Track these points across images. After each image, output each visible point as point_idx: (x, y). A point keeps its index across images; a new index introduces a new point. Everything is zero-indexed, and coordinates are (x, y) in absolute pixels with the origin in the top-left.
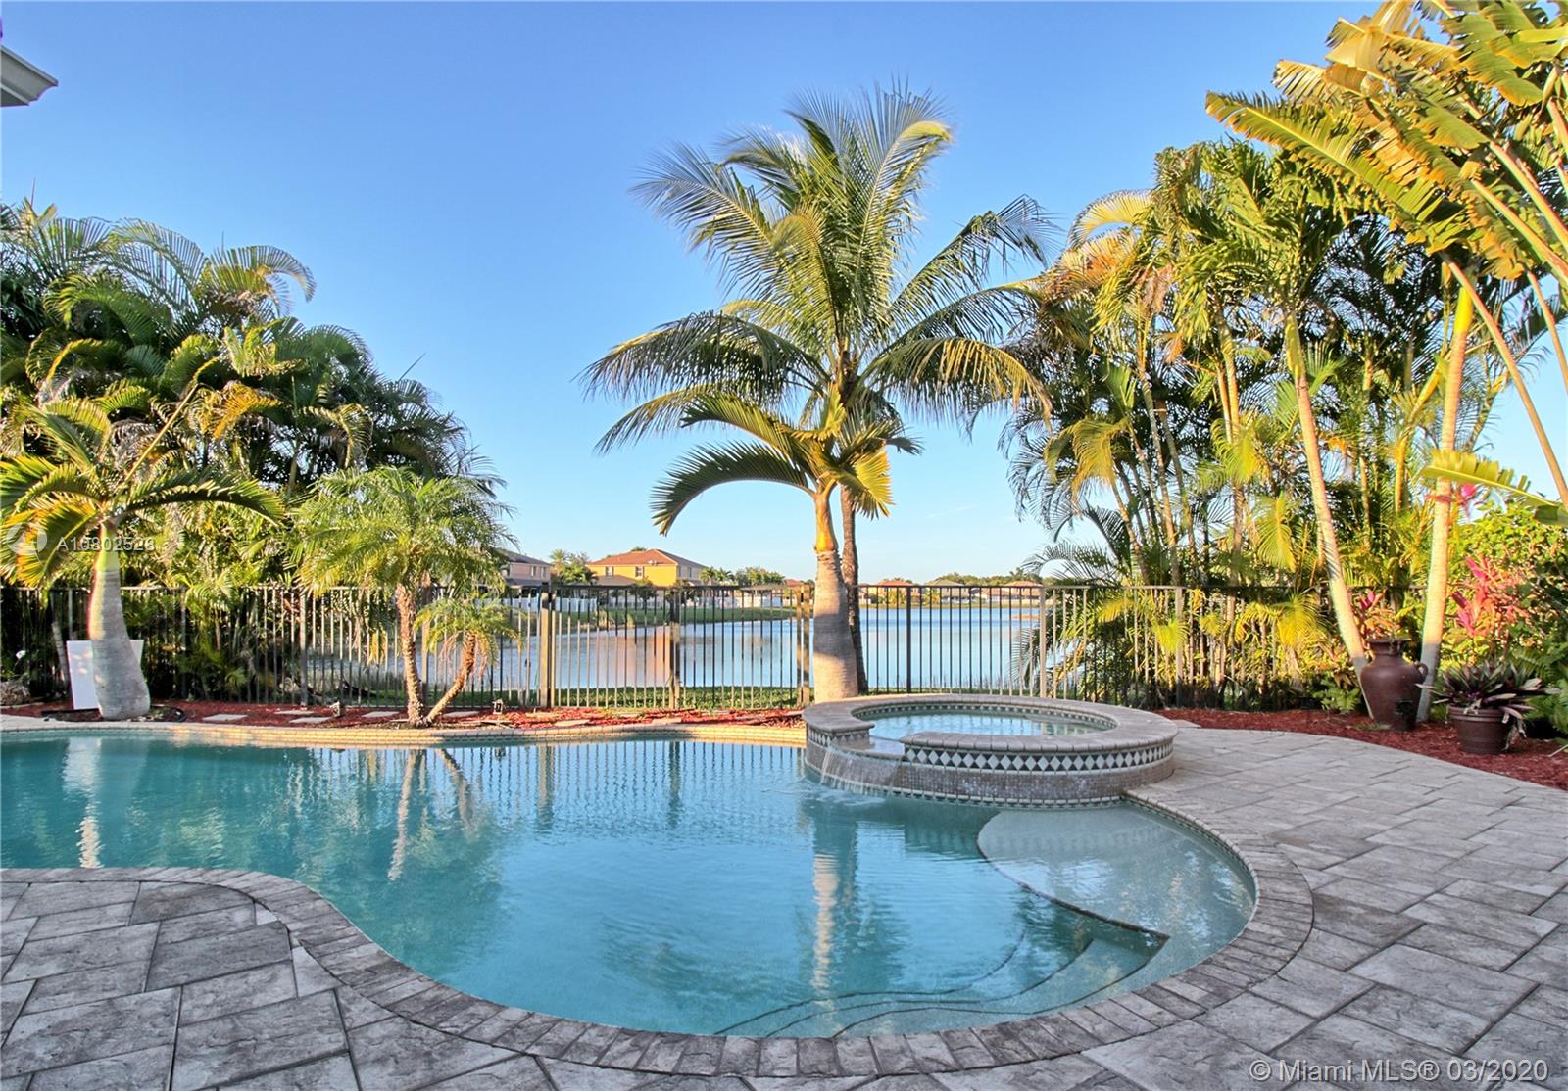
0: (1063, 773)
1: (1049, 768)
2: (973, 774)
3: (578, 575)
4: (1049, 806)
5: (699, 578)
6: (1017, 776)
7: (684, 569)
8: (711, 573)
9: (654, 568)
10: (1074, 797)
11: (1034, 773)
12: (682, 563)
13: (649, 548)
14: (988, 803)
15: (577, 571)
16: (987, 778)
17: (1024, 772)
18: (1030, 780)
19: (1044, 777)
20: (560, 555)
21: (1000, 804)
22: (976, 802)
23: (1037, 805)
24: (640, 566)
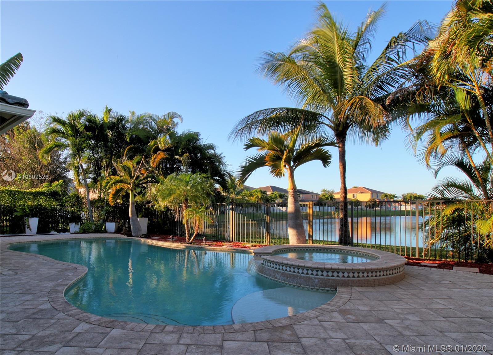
0: (308, 276)
1: (303, 273)
2: (279, 272)
3: (327, 198)
4: (303, 288)
5: (381, 197)
6: (292, 275)
7: (374, 194)
8: (386, 195)
9: (361, 194)
10: (313, 286)
11: (297, 274)
12: (373, 192)
13: (359, 186)
14: (283, 283)
15: (327, 196)
16: (283, 274)
17: (294, 273)
18: (296, 276)
19: (301, 276)
20: (325, 191)
21: (287, 284)
22: (280, 282)
23: (299, 287)
24: (354, 194)
